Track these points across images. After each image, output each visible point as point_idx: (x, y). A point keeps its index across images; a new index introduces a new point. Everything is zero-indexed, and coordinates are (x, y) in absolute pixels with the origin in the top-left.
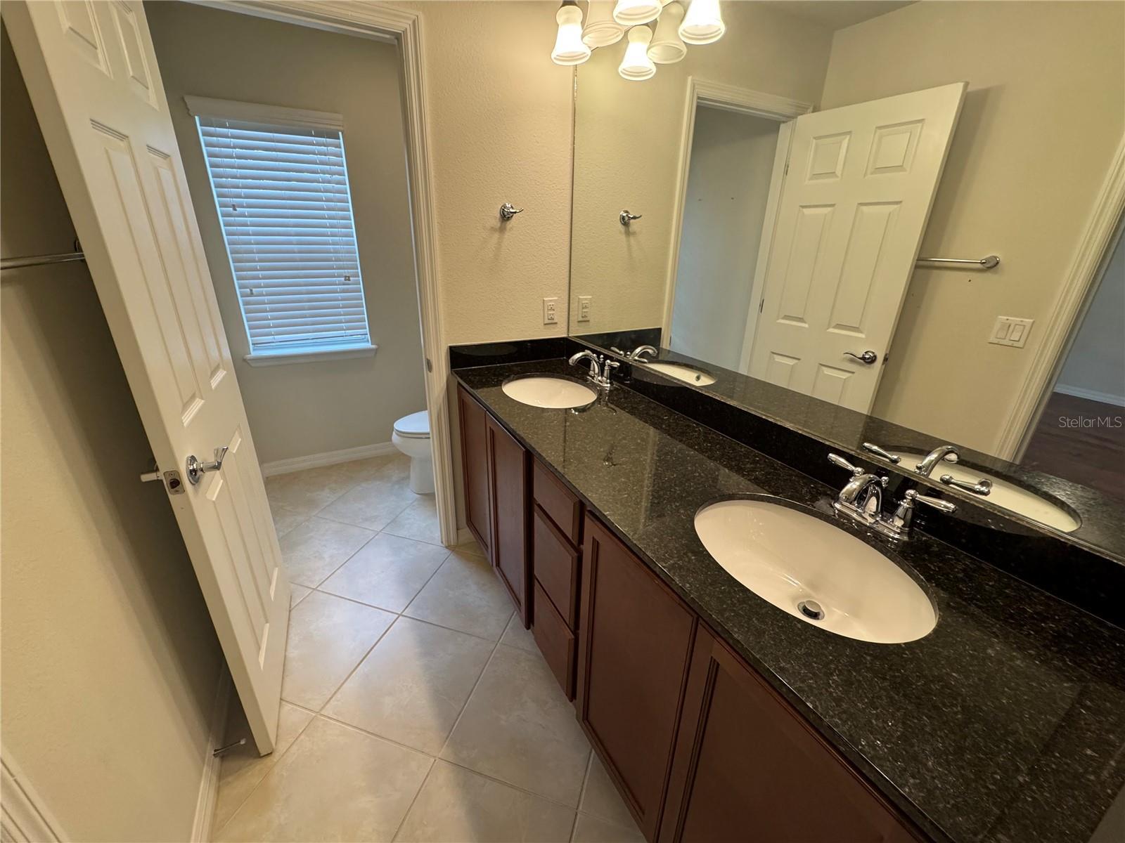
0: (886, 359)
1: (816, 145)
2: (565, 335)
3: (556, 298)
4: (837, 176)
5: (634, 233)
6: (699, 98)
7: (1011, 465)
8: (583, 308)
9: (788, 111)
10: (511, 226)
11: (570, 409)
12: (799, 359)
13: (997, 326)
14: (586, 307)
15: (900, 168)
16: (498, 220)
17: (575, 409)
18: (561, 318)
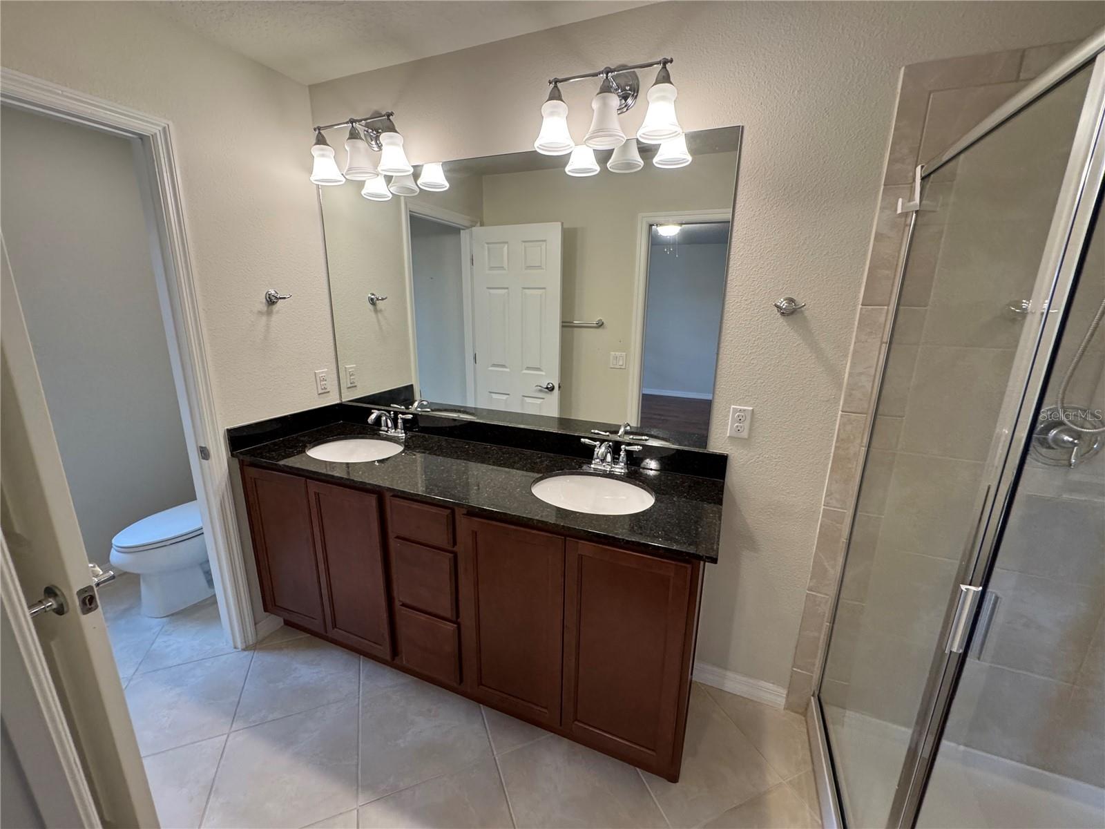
0: (559, 387)
1: (488, 247)
2: (338, 402)
3: (326, 370)
4: (505, 270)
5: (381, 311)
6: (410, 211)
7: (637, 428)
8: (351, 376)
9: (467, 224)
10: (277, 309)
11: (374, 461)
12: (508, 394)
13: (611, 358)
14: (352, 375)
15: (539, 267)
16: (264, 305)
17: (379, 461)
18: (332, 386)
